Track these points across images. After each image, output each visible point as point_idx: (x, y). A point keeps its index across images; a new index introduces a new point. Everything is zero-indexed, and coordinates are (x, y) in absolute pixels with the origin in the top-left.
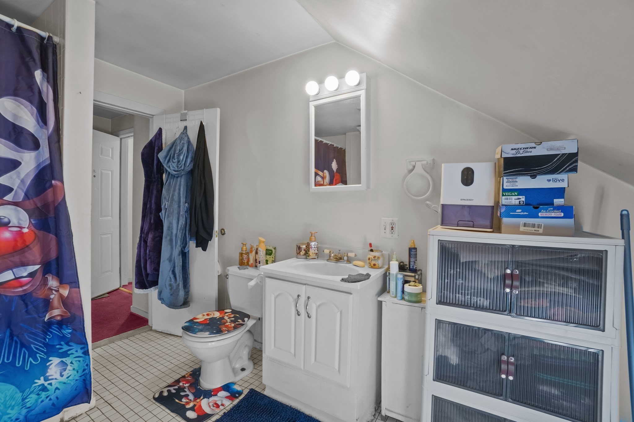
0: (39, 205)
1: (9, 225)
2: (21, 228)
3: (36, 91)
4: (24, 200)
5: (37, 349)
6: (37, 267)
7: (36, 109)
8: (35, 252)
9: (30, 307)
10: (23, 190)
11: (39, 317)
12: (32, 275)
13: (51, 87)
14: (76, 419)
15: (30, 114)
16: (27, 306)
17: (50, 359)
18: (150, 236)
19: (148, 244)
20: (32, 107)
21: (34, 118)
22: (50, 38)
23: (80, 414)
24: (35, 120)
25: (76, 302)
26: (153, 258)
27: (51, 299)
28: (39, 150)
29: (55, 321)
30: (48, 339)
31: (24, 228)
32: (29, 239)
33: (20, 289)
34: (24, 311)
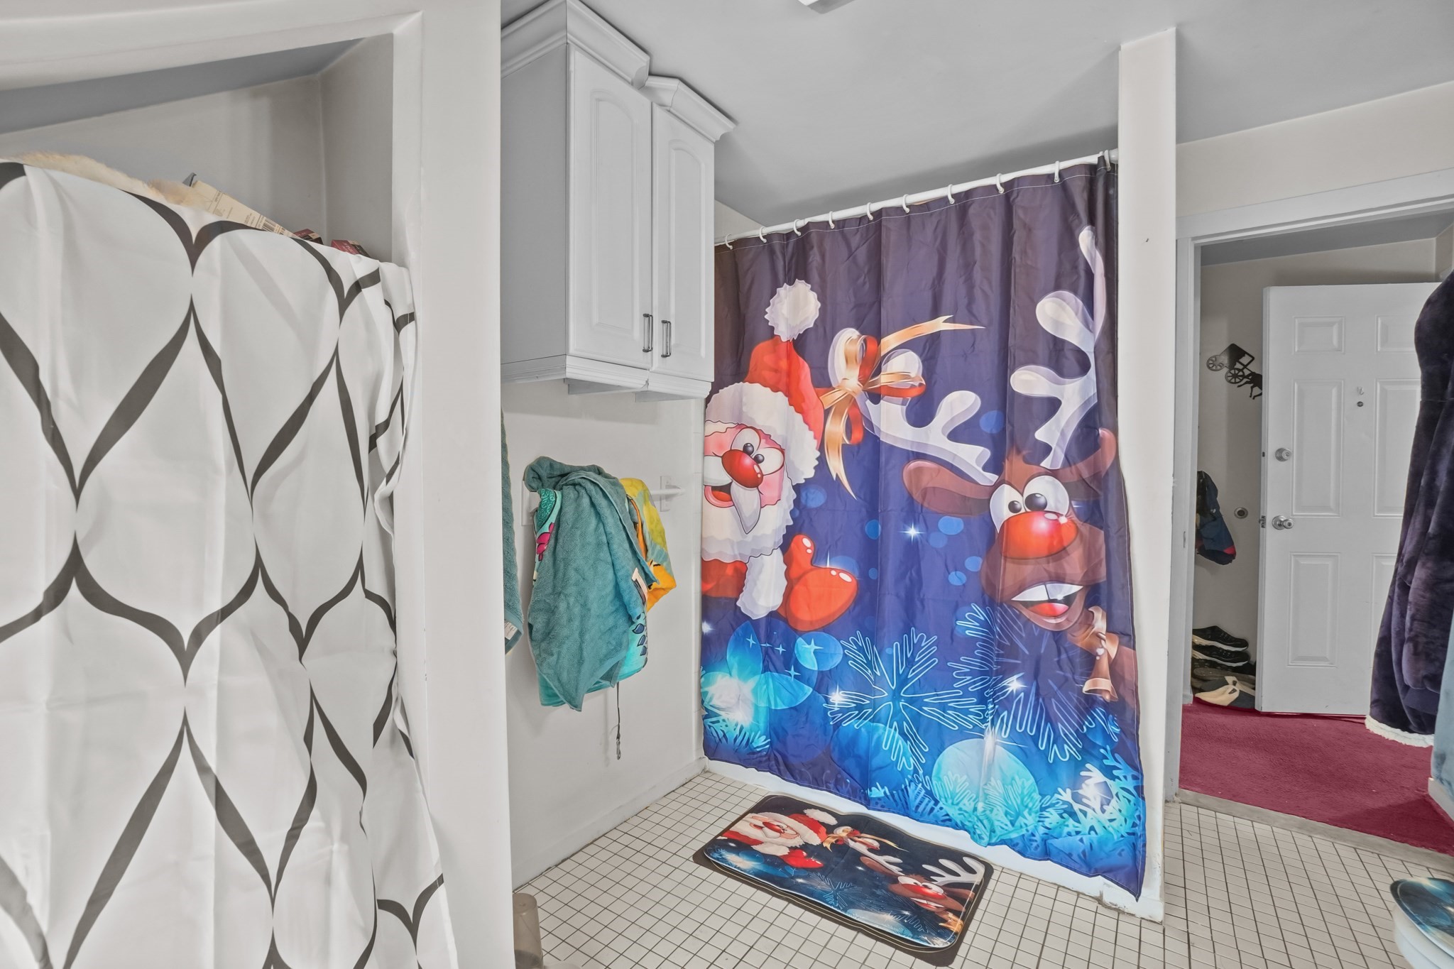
0: (1086, 475)
1: (1046, 509)
2: (1058, 515)
3: (1082, 267)
4: (1064, 466)
5: (1065, 735)
6: (1076, 588)
7: (1083, 301)
8: (1074, 563)
9: (1064, 656)
10: (1062, 450)
11: (1074, 679)
12: (1068, 600)
13: (1100, 252)
14: (1121, 915)
15: (1073, 314)
16: (1059, 654)
17: (1088, 766)
18: (1420, 573)
19: (1411, 598)
20: (1076, 300)
21: (1078, 318)
22: (1102, 159)
23: (1132, 913)
24: (1082, 322)
25: (1127, 676)
26: (1427, 643)
27: (1097, 655)
28: (1088, 373)
29: (1102, 699)
30: (1087, 727)
31: (1062, 515)
32: (1069, 534)
33: (1053, 621)
34: (1056, 659)
